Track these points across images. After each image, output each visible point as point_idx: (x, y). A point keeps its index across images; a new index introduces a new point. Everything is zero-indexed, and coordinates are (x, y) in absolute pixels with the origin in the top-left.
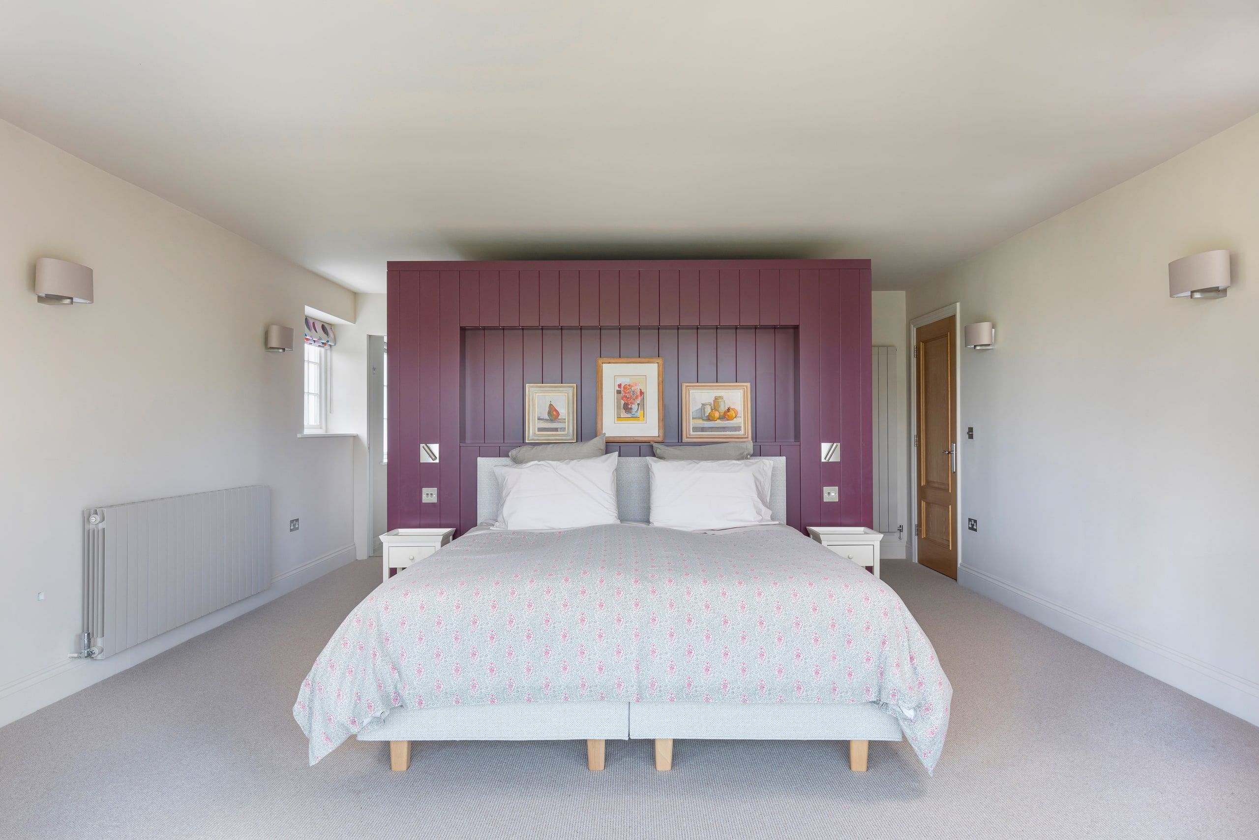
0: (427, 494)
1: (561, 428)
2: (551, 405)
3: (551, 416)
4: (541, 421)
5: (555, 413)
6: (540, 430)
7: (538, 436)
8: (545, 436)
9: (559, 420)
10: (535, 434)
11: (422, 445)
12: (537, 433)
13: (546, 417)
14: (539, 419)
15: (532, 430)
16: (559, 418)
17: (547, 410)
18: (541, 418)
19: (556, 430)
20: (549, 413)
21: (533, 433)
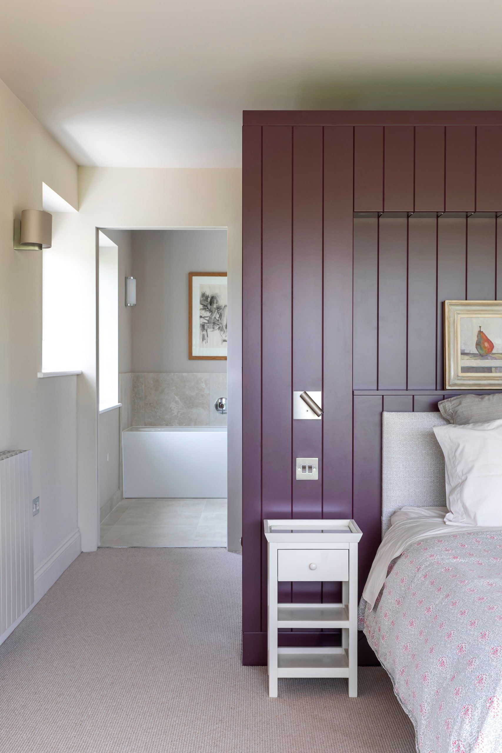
0: (304, 468)
1: (496, 368)
2: (480, 332)
3: (481, 349)
4: (466, 357)
5: (486, 344)
6: (465, 369)
7: (463, 378)
8: (473, 380)
9: (494, 356)
10: (458, 376)
11: (297, 394)
12: (461, 374)
13: (474, 350)
14: (463, 353)
15: (454, 370)
16: (494, 351)
17: (475, 339)
18: (466, 352)
19: (489, 370)
20: (478, 344)
21: (455, 373)
